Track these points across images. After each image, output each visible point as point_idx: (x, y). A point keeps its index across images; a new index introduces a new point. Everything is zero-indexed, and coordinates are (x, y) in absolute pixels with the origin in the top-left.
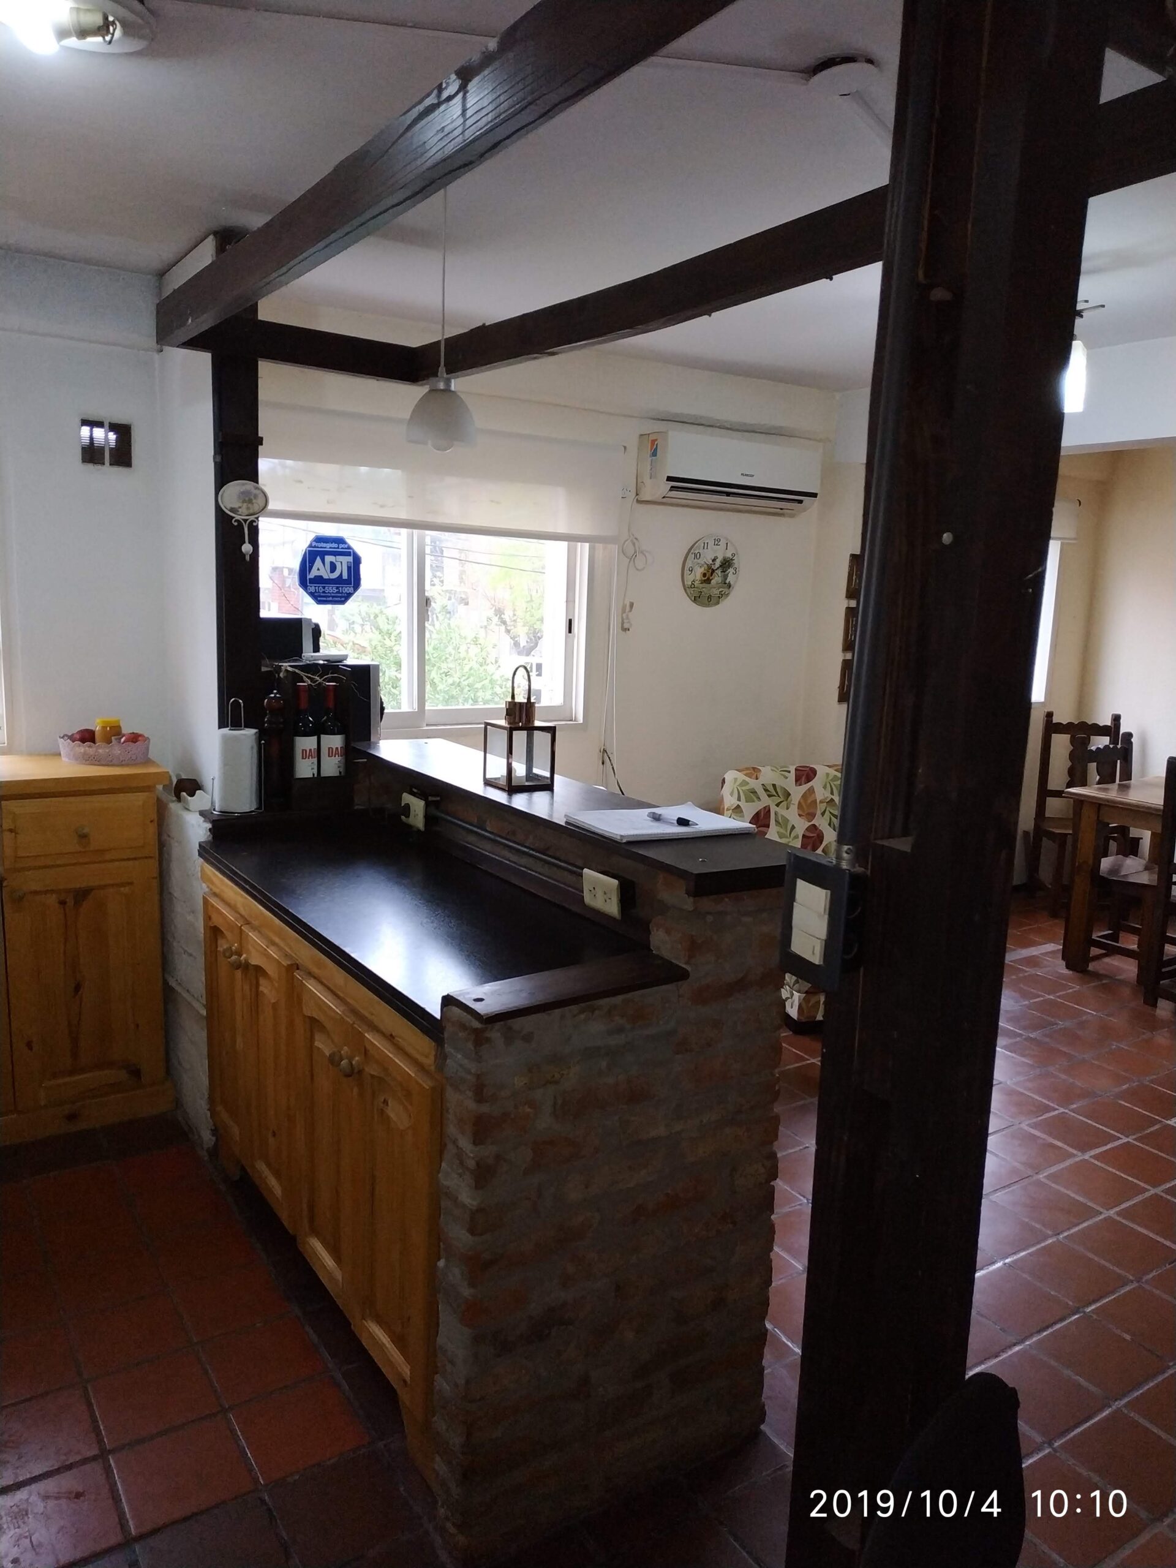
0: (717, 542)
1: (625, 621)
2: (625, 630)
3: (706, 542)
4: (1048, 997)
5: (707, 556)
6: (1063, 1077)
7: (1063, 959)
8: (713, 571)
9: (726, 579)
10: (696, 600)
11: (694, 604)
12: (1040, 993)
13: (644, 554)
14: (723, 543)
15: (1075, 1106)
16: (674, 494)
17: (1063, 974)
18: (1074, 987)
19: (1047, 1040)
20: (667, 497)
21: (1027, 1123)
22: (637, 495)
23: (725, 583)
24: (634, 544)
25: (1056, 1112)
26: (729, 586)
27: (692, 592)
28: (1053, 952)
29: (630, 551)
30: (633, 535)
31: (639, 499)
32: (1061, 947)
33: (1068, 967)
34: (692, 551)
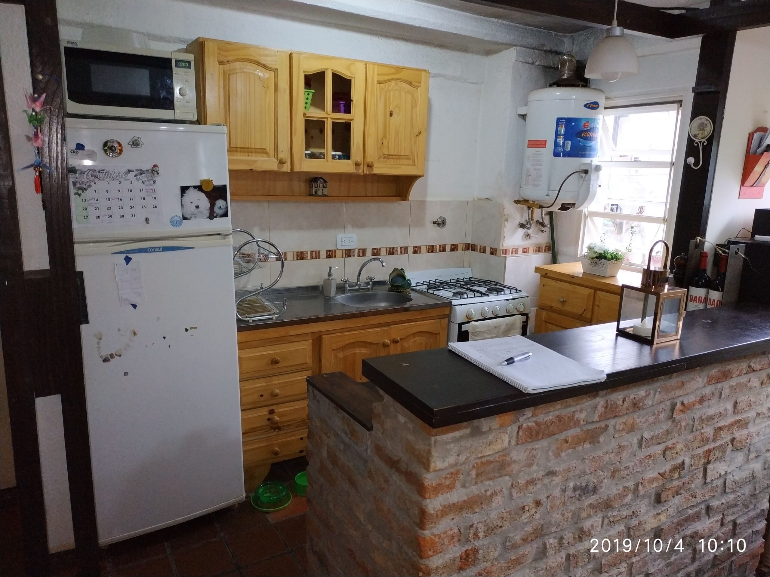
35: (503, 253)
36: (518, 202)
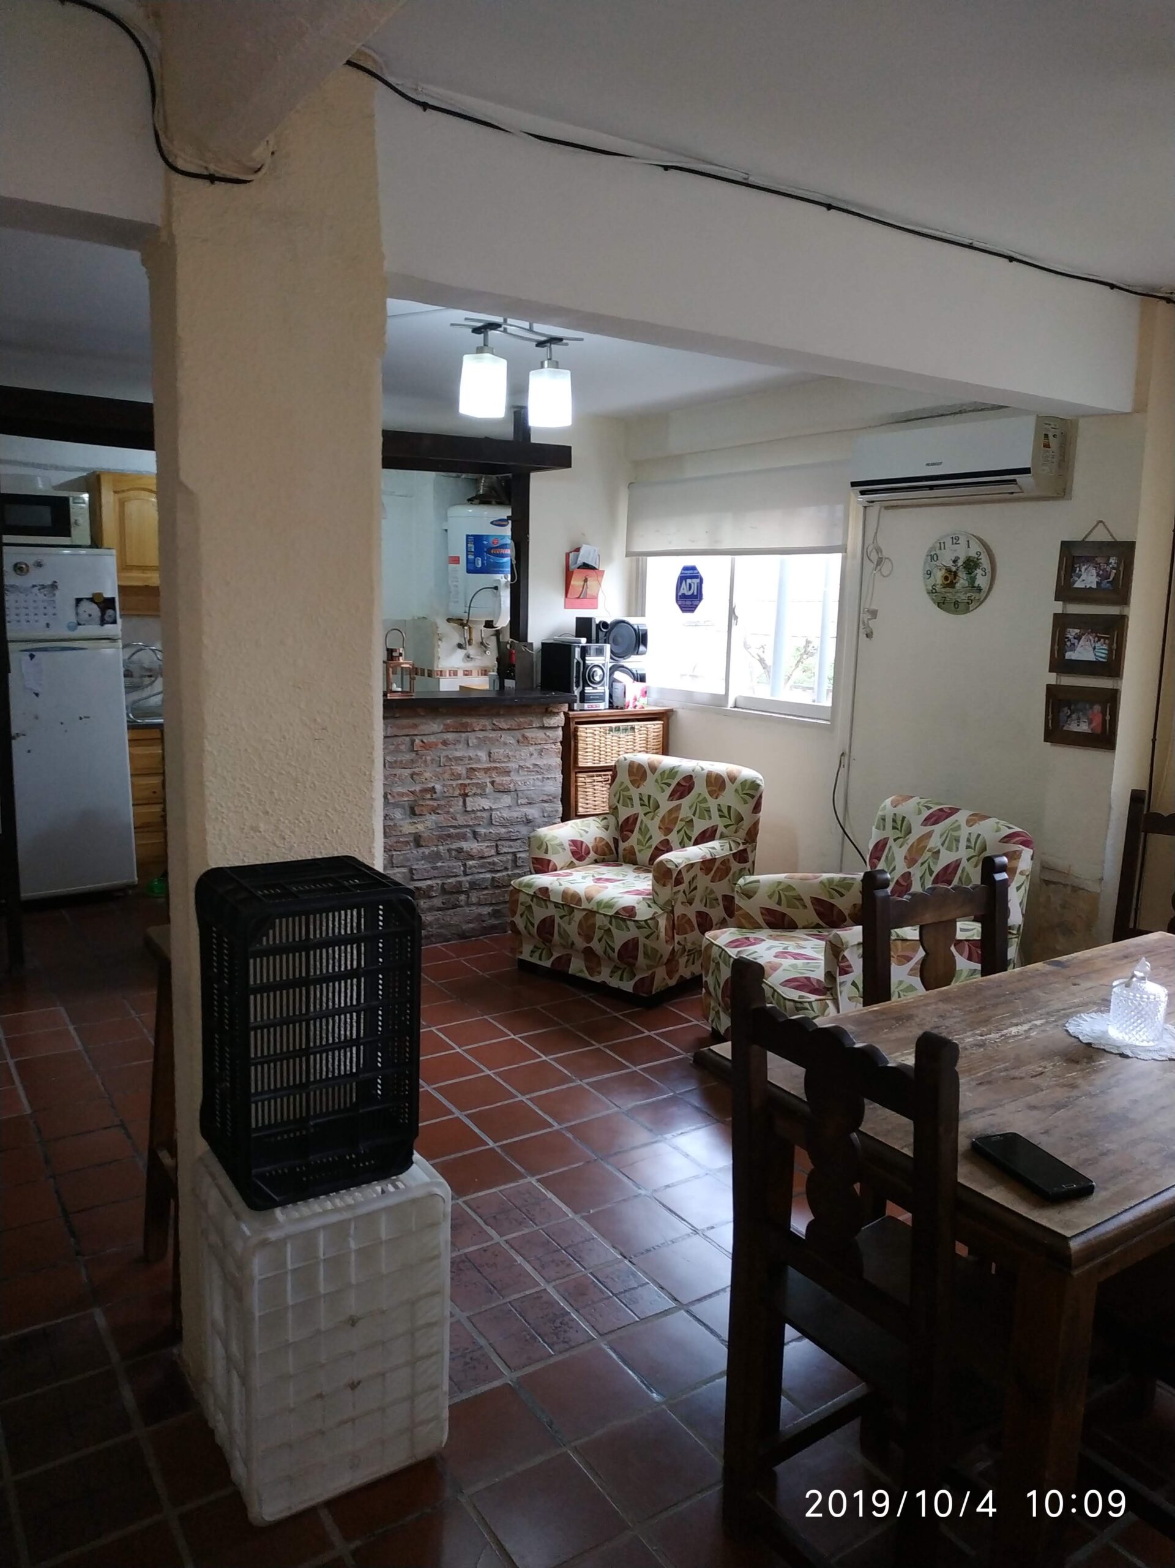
0: (955, 540)
1: (867, 627)
2: (868, 636)
3: (942, 542)
5: (946, 559)
8: (956, 574)
9: (974, 582)
10: (941, 604)
11: (942, 611)
13: (890, 560)
14: (962, 541)
16: (870, 498)
20: (864, 502)
23: (974, 587)
24: (877, 552)
26: (980, 591)
27: (936, 597)
29: (875, 558)
30: (877, 542)
34: (930, 555)
35: (437, 674)
36: (449, 620)
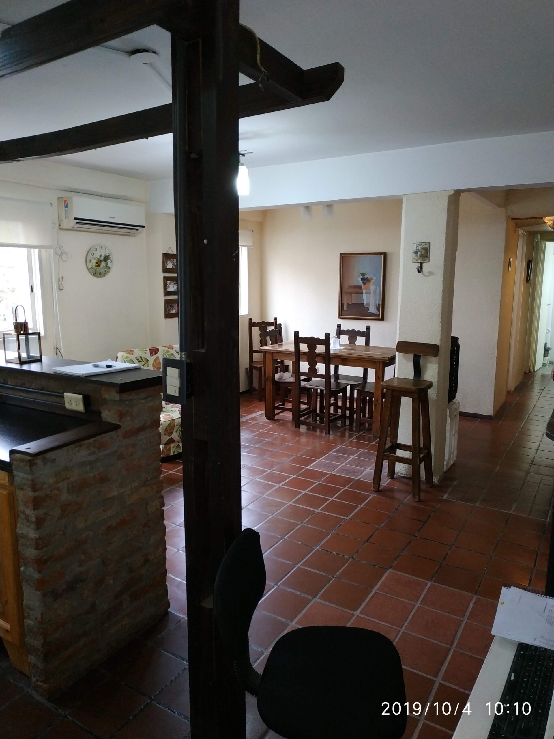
0: (101, 248)
1: (60, 285)
2: (61, 290)
3: (96, 248)
4: (261, 431)
5: (97, 255)
6: (269, 459)
7: (265, 416)
8: (101, 261)
9: (107, 265)
10: (94, 274)
11: (93, 277)
12: (258, 430)
13: (67, 254)
14: (104, 248)
15: (274, 468)
16: (78, 225)
17: (266, 422)
18: (270, 426)
19: (262, 447)
20: (75, 227)
21: (258, 478)
22: (60, 226)
23: (107, 267)
24: (61, 249)
25: (268, 472)
26: (109, 268)
27: (92, 271)
28: (261, 414)
29: (59, 252)
30: (60, 245)
31: (61, 228)
32: (264, 412)
33: (267, 419)
34: (90, 252)
